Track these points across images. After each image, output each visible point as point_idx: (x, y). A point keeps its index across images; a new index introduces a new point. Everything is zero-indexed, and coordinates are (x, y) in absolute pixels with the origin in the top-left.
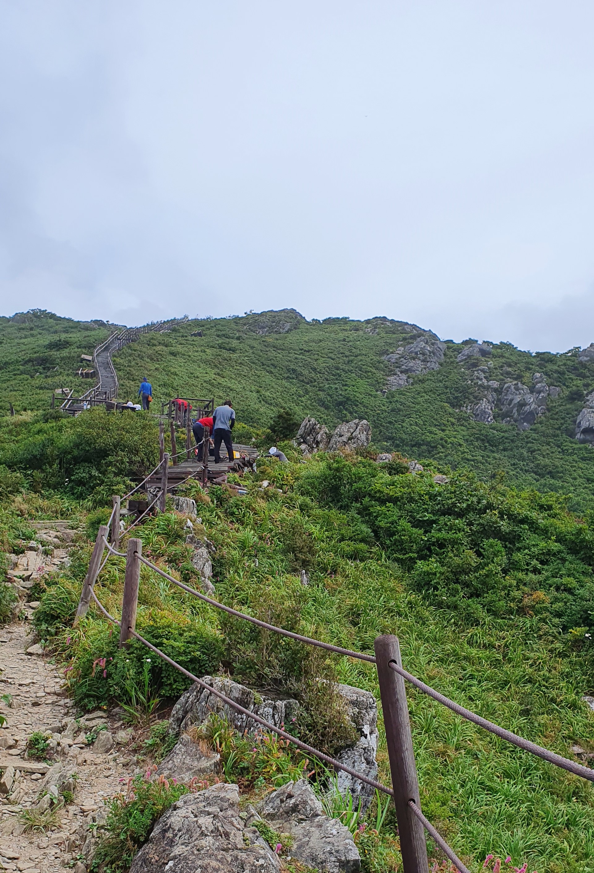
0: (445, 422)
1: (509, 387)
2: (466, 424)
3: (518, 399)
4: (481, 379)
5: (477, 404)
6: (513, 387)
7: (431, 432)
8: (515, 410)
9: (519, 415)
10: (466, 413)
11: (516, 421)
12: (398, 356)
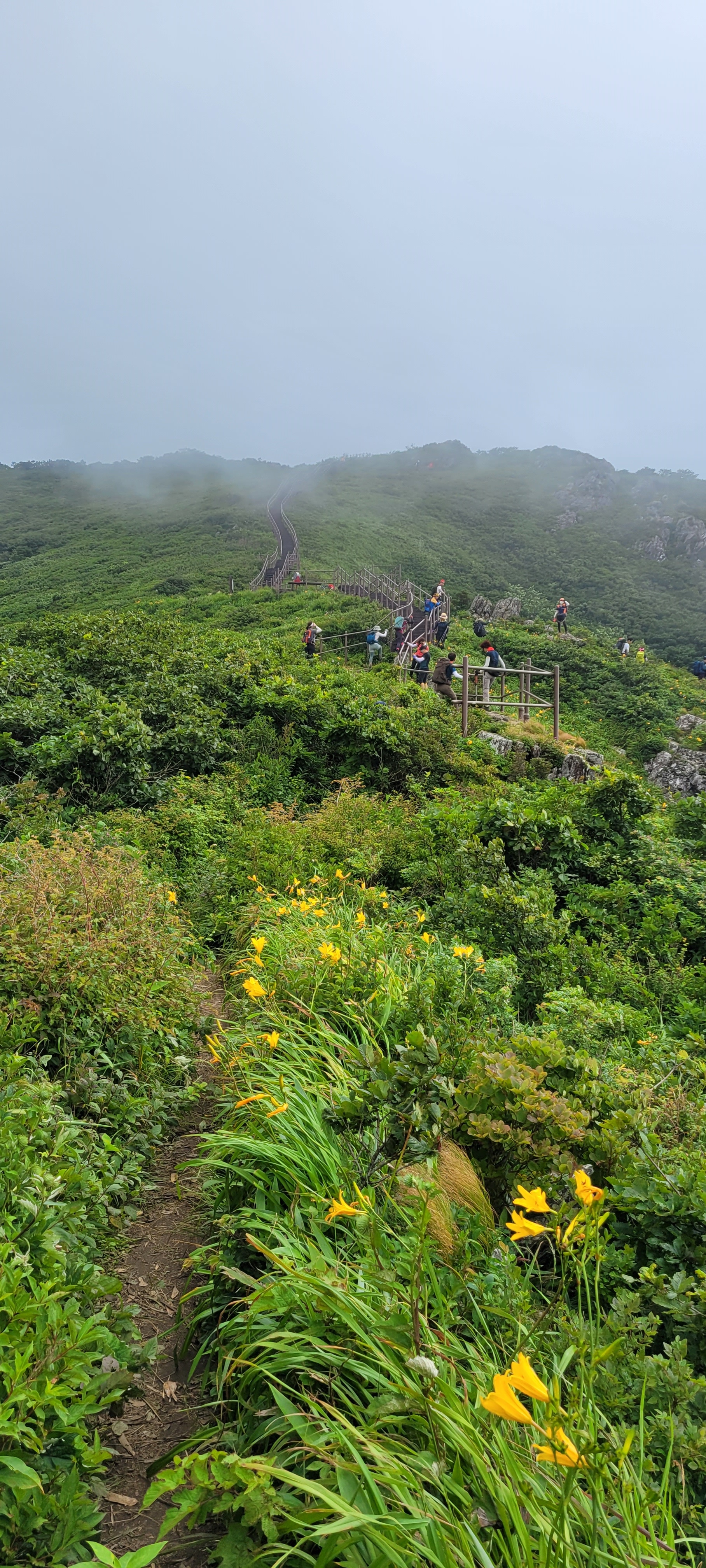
0: (615, 562)
1: (683, 522)
2: (636, 562)
3: (691, 535)
4: (654, 515)
5: (648, 541)
6: (686, 522)
7: (599, 572)
8: (688, 547)
9: (692, 550)
10: (637, 550)
11: (689, 557)
12: (567, 493)
